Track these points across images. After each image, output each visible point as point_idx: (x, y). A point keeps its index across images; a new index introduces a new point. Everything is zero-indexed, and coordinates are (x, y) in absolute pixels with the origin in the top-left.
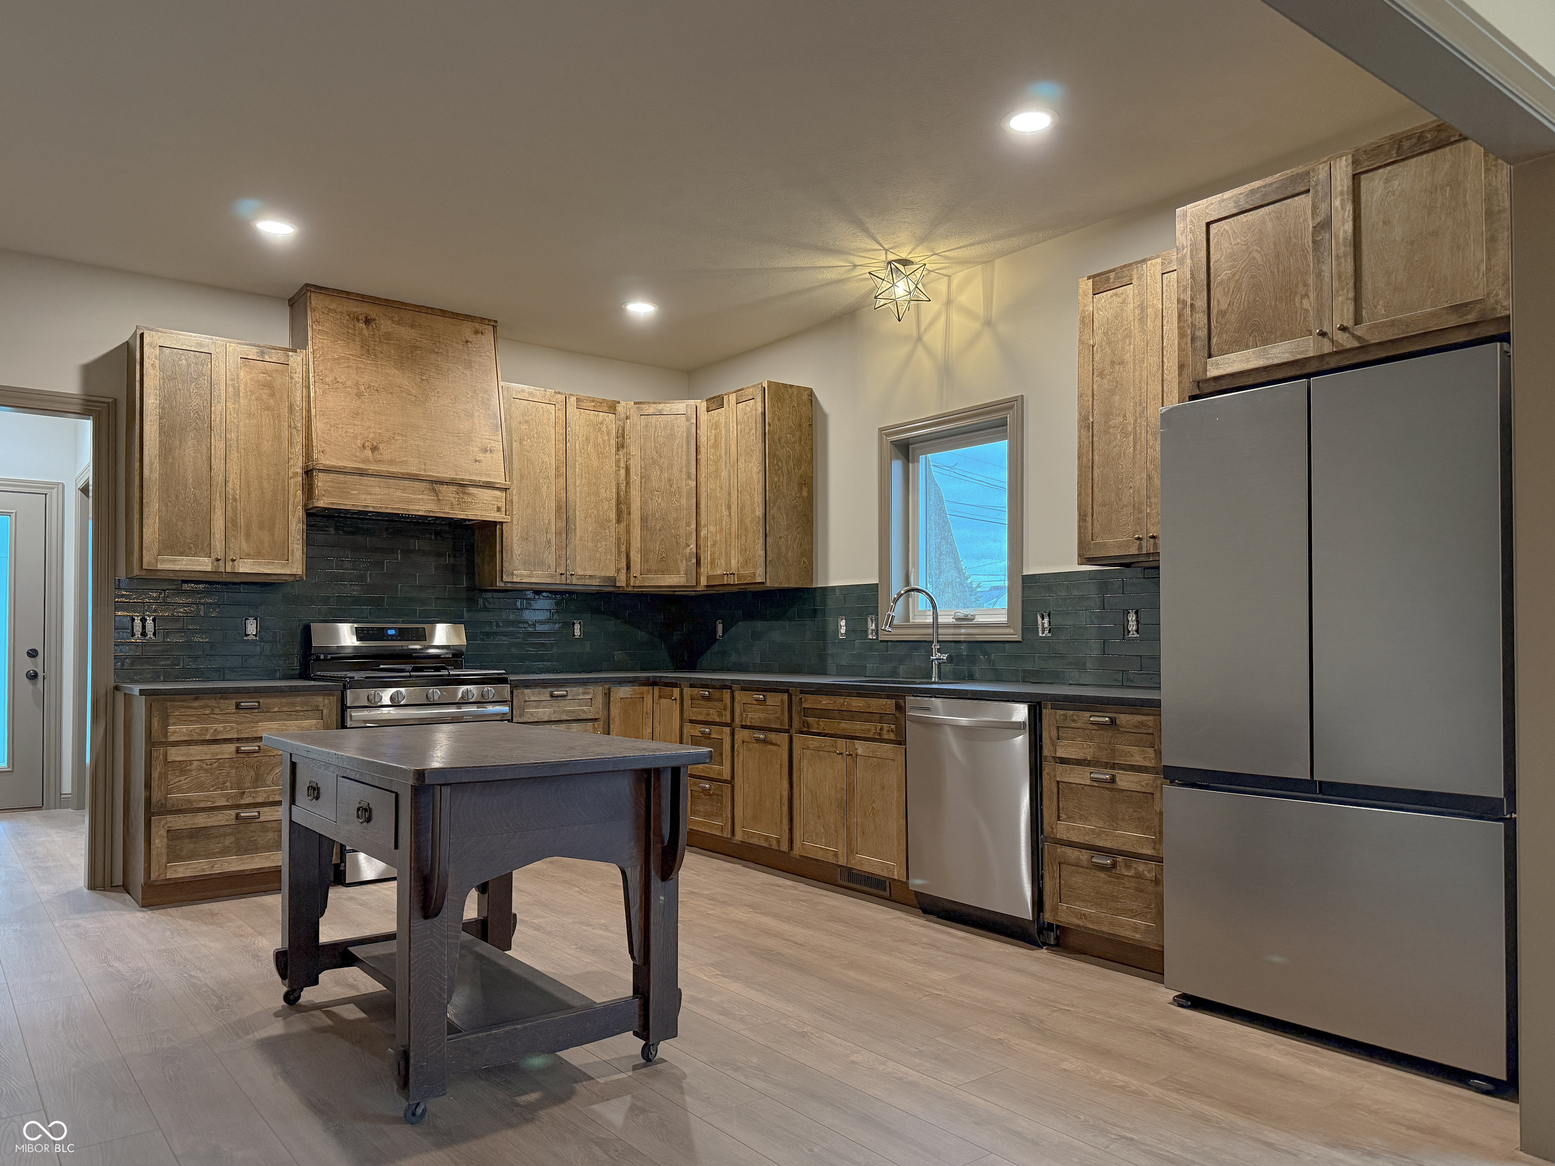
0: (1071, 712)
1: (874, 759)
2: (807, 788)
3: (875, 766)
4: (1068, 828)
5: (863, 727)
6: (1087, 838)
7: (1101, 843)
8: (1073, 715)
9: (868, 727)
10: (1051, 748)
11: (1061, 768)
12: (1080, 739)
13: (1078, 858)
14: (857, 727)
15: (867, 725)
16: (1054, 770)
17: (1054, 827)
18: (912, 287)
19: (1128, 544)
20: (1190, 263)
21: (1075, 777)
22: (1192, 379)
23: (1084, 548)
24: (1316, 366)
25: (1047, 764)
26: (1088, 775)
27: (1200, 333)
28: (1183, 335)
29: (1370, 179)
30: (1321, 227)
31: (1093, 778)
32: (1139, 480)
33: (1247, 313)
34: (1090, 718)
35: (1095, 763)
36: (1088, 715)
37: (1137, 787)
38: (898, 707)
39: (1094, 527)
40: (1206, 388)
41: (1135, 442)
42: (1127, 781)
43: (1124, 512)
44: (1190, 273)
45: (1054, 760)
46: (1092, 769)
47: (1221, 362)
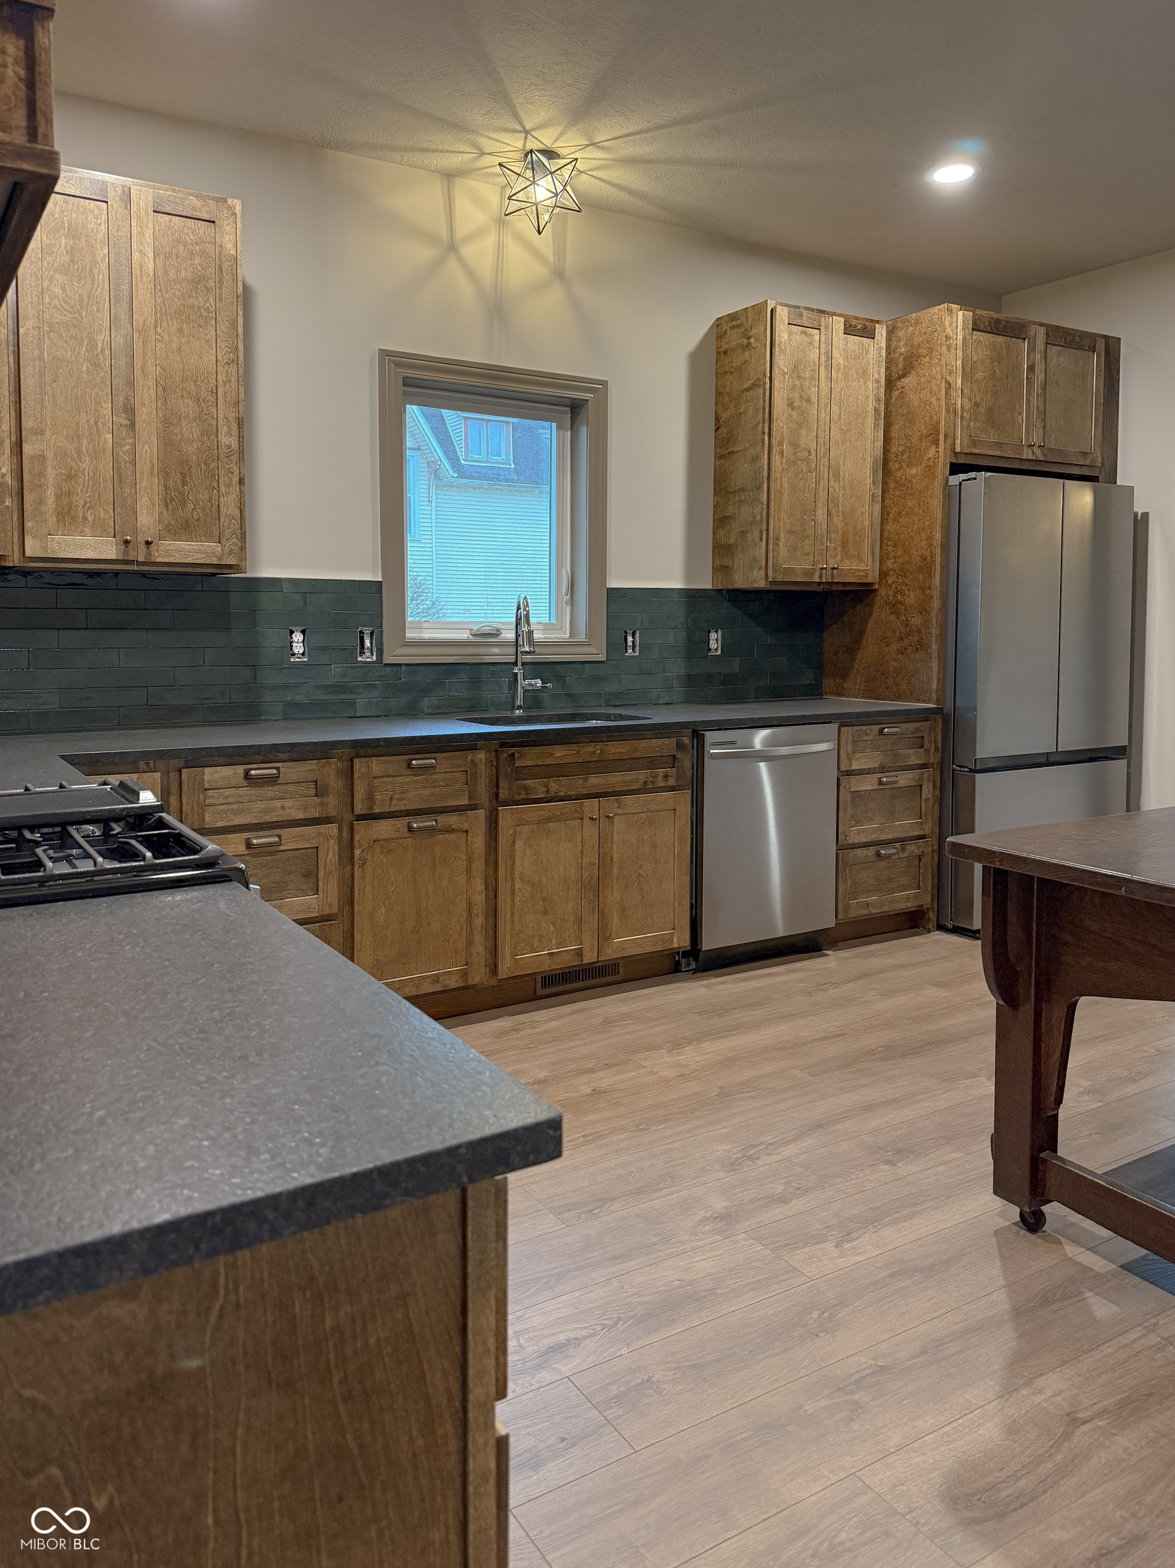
0: (865, 727)
1: (640, 815)
2: (522, 880)
3: (643, 823)
4: (859, 832)
5: (627, 778)
6: (874, 836)
7: (884, 837)
8: (866, 730)
9: (635, 776)
10: (848, 763)
11: (854, 779)
12: (868, 750)
13: (867, 856)
14: (617, 779)
15: (631, 775)
16: (850, 782)
17: (848, 834)
18: (560, 188)
19: (811, 573)
20: (960, 353)
21: (867, 784)
22: (958, 450)
23: (775, 571)
24: (1026, 466)
25: (844, 780)
26: (876, 781)
27: (966, 415)
28: (948, 411)
29: (1053, 350)
30: (1031, 368)
31: (880, 783)
32: (821, 515)
33: (990, 412)
34: (881, 731)
35: (882, 769)
36: (878, 727)
37: (910, 783)
38: (680, 746)
39: (783, 552)
40: (962, 460)
41: (819, 478)
42: (905, 779)
43: (809, 542)
44: (959, 363)
45: (849, 773)
46: (880, 775)
47: (974, 443)
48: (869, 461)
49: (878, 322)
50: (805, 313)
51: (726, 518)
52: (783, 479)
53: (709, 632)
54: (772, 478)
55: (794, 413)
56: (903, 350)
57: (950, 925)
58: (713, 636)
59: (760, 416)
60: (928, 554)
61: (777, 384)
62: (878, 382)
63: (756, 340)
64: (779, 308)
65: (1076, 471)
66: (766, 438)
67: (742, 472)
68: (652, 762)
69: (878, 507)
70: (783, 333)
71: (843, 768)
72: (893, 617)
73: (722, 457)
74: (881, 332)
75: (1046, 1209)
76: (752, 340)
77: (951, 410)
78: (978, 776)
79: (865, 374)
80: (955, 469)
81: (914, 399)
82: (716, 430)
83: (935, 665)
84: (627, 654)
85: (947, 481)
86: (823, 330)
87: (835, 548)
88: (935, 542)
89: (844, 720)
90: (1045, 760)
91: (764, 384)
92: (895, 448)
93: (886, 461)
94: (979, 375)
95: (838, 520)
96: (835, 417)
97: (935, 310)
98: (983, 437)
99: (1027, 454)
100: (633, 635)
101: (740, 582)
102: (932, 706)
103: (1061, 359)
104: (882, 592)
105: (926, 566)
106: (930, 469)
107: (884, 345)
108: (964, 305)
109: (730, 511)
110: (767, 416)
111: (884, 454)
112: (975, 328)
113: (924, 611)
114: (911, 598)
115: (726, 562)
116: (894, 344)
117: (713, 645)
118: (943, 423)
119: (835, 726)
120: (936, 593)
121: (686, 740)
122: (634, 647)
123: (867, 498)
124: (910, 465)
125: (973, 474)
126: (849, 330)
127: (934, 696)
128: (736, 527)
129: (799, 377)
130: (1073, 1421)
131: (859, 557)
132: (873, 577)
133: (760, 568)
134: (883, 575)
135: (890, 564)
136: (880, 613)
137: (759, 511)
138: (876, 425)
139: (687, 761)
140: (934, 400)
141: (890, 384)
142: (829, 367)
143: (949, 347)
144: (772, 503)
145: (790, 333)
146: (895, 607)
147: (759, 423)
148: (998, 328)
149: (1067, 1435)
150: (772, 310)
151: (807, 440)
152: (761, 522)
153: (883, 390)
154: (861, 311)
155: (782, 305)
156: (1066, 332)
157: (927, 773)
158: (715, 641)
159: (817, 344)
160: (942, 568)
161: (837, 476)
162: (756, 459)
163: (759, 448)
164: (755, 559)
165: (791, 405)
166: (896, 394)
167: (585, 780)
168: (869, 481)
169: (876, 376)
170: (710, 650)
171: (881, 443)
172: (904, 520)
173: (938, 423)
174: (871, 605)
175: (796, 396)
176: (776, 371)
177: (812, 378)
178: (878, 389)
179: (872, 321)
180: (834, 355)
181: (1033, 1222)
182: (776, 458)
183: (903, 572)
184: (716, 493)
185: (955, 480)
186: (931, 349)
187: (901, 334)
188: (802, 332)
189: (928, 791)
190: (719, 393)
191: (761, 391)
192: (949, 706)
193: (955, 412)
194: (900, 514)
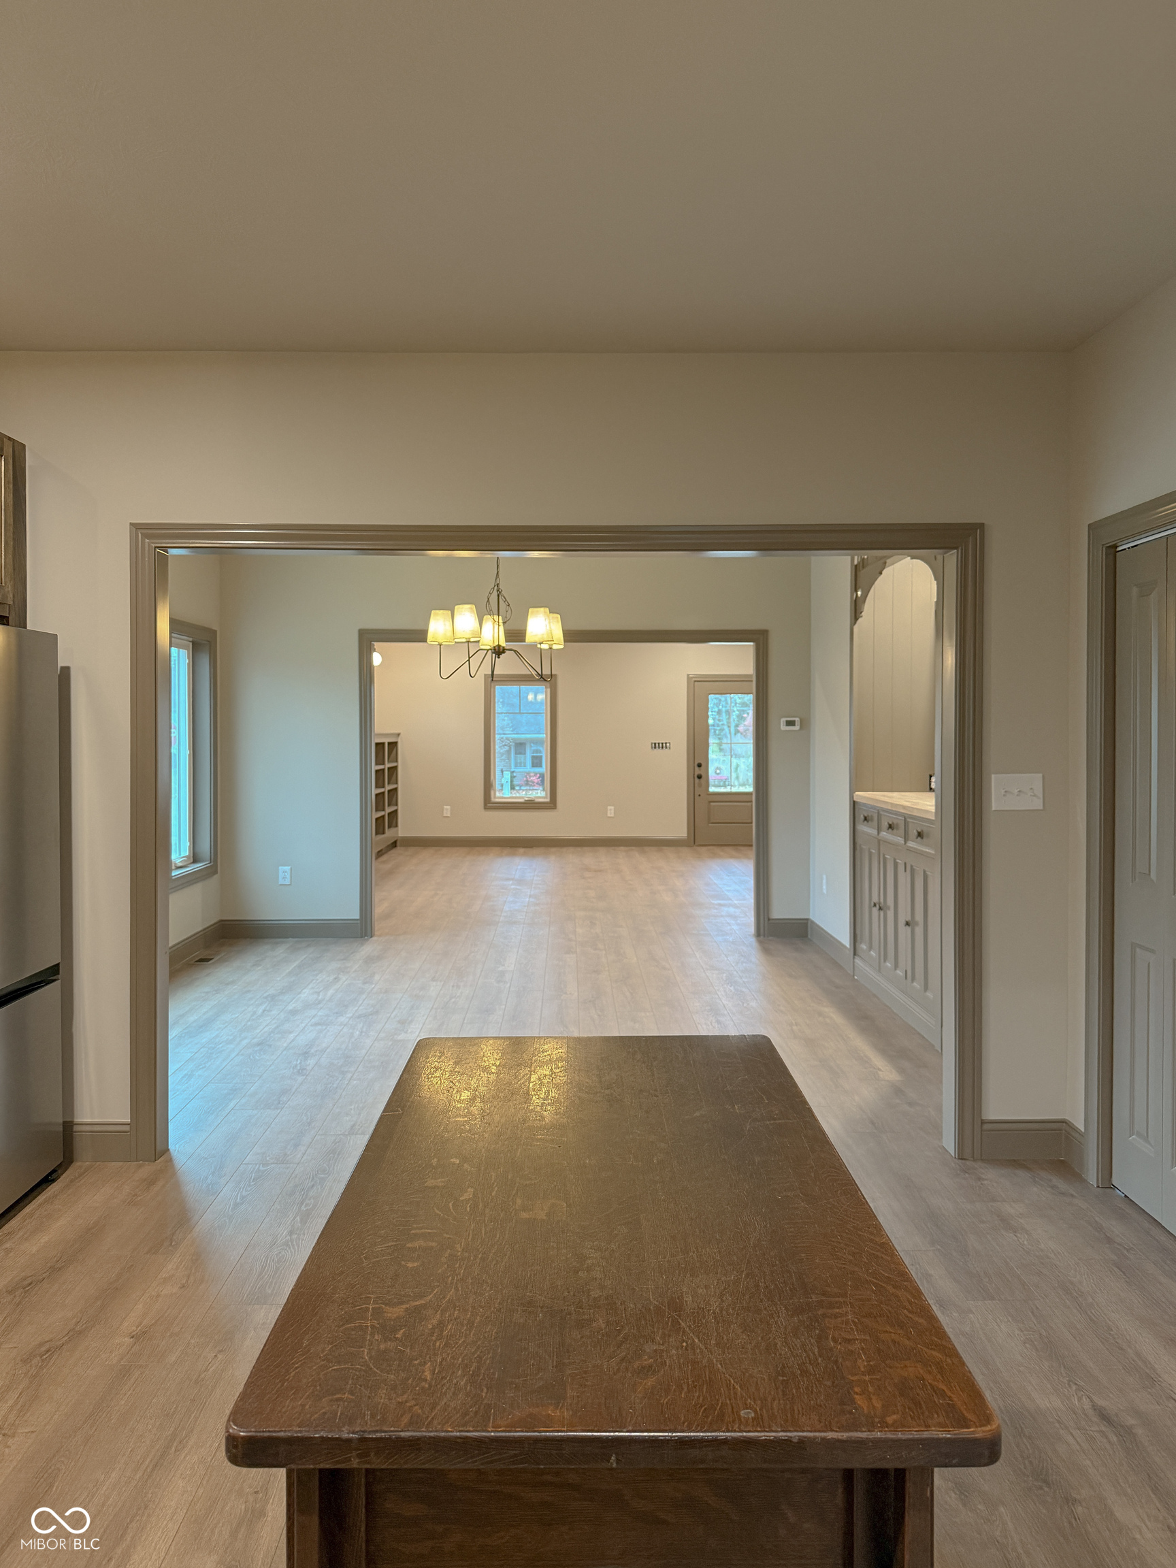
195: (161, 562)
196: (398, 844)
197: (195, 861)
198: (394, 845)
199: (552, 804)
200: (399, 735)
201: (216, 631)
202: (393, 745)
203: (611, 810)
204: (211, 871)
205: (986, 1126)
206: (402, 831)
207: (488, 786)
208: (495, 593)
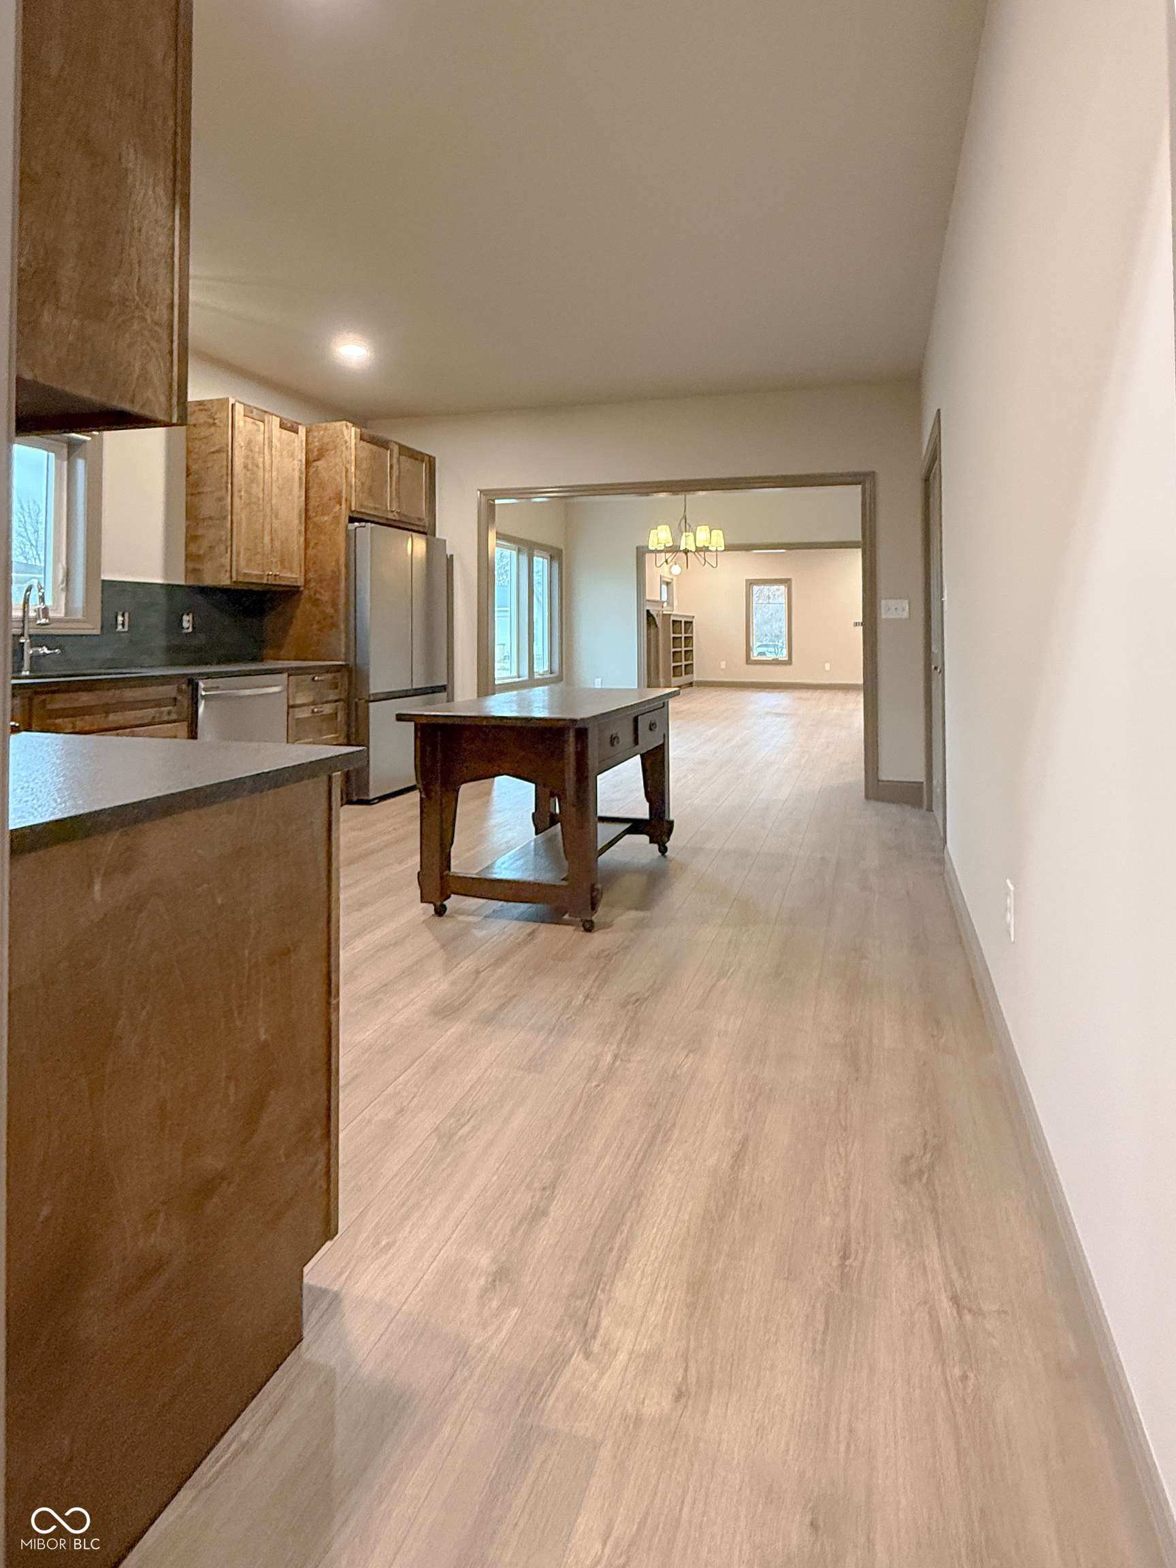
8: (304, 678)
10: (293, 699)
11: (297, 710)
12: (305, 691)
16: (295, 712)
19: (261, 577)
20: (353, 453)
21: (304, 714)
22: (353, 509)
23: (237, 574)
24: (390, 522)
25: (291, 710)
26: (310, 711)
27: (358, 489)
28: (347, 485)
29: (402, 458)
30: (391, 467)
31: (313, 712)
32: (267, 539)
33: (370, 488)
34: (313, 678)
35: (314, 703)
36: (311, 676)
37: (331, 711)
38: (180, 691)
39: (243, 562)
40: (356, 515)
41: (265, 517)
42: (328, 709)
43: (259, 556)
44: (353, 458)
45: (293, 706)
46: (312, 707)
47: (362, 506)
48: (296, 511)
49: (300, 424)
50: (255, 410)
51: (196, 537)
52: (241, 515)
53: (183, 615)
54: (235, 511)
55: (248, 473)
56: (317, 444)
57: (355, 799)
58: (186, 618)
59: (224, 471)
60: (336, 570)
61: (236, 452)
62: (301, 461)
63: (220, 422)
64: (237, 404)
65: (415, 528)
66: (230, 486)
67: (208, 507)
68: (158, 703)
69: (302, 539)
70: (240, 421)
71: (291, 703)
72: (314, 609)
73: (192, 495)
74: (302, 431)
75: (446, 903)
76: (216, 421)
77: (349, 485)
78: (371, 704)
79: (292, 455)
80: (352, 520)
81: (325, 475)
82: (187, 476)
83: (343, 636)
84: (118, 630)
85: (347, 527)
86: (266, 422)
87: (276, 562)
88: (341, 563)
89: (291, 672)
90: (405, 694)
91: (228, 451)
92: (312, 503)
93: (307, 510)
94: (364, 466)
95: (277, 544)
96: (275, 479)
97: (338, 424)
98: (366, 503)
99: (390, 516)
100: (123, 616)
101: (208, 581)
102: (341, 663)
103: (407, 464)
104: (306, 592)
105: (335, 577)
106: (336, 519)
107: (304, 439)
108: (355, 425)
109: (200, 532)
110: (230, 472)
111: (306, 505)
112: (362, 439)
113: (335, 605)
114: (326, 596)
115: (198, 566)
116: (310, 439)
117: (185, 624)
118: (344, 492)
119: (285, 675)
120: (342, 594)
121: (184, 686)
122: (123, 625)
123: (296, 532)
124: (323, 515)
125: (363, 524)
126: (282, 426)
127: (343, 657)
128: (205, 545)
129: (251, 450)
130: (478, 972)
131: (291, 569)
132: (300, 583)
133: (226, 571)
134: (307, 581)
135: (311, 575)
136: (304, 606)
137: (224, 534)
138: (300, 487)
139: (185, 701)
140: (338, 478)
141: (308, 463)
142: (271, 447)
143: (347, 448)
144: (235, 530)
145: (245, 422)
146: (316, 602)
147: (222, 476)
148: (373, 441)
149: (477, 977)
150: (232, 405)
151: (256, 490)
152: (226, 540)
153: (304, 466)
154: (291, 417)
155: (239, 402)
156: (409, 449)
157: (340, 704)
158: (187, 621)
159: (262, 431)
160: (346, 579)
161: (276, 516)
162: (221, 499)
163: (224, 492)
164: (223, 566)
165: (246, 467)
166: (312, 470)
167: (106, 717)
168: (296, 521)
169: (300, 457)
170: (183, 628)
171: (303, 498)
172: (320, 548)
173: (341, 492)
174: (299, 601)
175: (249, 462)
176: (236, 445)
177: (259, 452)
178: (301, 465)
179: (296, 423)
180: (274, 440)
181: (440, 911)
182: (236, 498)
183: (320, 581)
184: (187, 518)
185: (352, 526)
186: (335, 448)
187: (316, 434)
188: (253, 423)
189: (341, 716)
190: (189, 452)
191: (224, 455)
192: (351, 663)
193: (351, 487)
194: (316, 544)
195: (492, 507)
196: (694, 684)
197: (551, 673)
198: (691, 684)
199: (789, 662)
200: (693, 617)
201: (561, 550)
202: (689, 624)
203: (827, 667)
204: (559, 679)
205: (880, 783)
206: (696, 677)
207: (749, 649)
208: (684, 521)
